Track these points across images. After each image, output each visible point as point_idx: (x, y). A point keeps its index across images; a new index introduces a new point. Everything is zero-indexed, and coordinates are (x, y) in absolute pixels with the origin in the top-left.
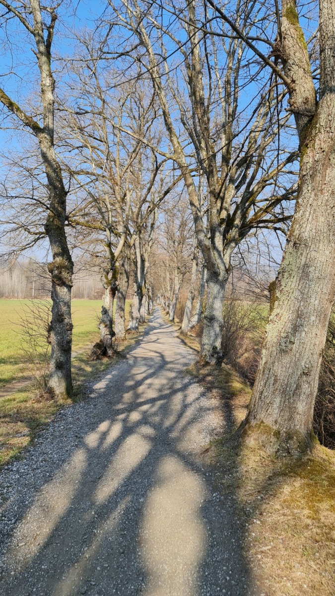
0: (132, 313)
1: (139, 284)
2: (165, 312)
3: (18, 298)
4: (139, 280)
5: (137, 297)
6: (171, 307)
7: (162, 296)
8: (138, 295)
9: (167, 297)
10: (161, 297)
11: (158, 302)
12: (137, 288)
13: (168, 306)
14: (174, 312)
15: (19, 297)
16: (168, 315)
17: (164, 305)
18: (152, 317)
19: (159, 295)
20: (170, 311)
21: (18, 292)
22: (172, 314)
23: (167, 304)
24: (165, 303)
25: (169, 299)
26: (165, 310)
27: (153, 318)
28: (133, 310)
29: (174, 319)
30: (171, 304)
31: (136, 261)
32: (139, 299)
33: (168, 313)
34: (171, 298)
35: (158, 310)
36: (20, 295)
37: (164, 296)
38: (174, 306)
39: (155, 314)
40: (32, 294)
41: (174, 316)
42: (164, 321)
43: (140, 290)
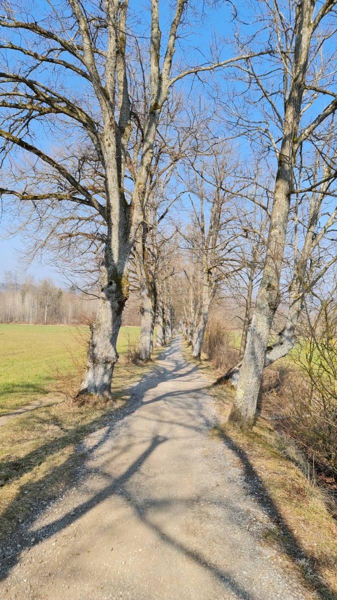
0: (94, 346)
1: (115, 270)
2: (186, 342)
3: (28, 323)
4: (116, 259)
5: (108, 303)
6: (196, 335)
7: (184, 323)
8: (108, 298)
9: (190, 323)
10: (182, 325)
11: (179, 331)
12: (109, 278)
13: (191, 334)
14: (201, 344)
15: (30, 322)
16: (191, 346)
17: (185, 333)
18: (168, 349)
19: (181, 322)
20: (194, 342)
21: (29, 317)
22: (197, 347)
23: (189, 332)
24: (187, 331)
25: (192, 324)
26: (186, 339)
27: (168, 351)
28: (97, 339)
29: (199, 354)
30: (195, 332)
31: (109, 204)
32: (113, 308)
33: (190, 344)
34: (195, 323)
35: (178, 340)
36: (31, 320)
37: (186, 323)
38: (201, 334)
39: (173, 345)
40: (44, 320)
41: (200, 350)
42: (184, 356)
43: (114, 285)
